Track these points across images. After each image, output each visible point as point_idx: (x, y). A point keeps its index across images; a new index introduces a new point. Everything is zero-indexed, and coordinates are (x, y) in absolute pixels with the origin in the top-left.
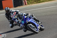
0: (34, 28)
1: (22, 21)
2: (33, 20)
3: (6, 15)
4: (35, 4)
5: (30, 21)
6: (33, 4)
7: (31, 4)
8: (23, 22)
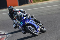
0: (33, 30)
1: (20, 22)
2: (33, 21)
3: (9, 14)
4: (41, 2)
5: (29, 22)
6: (39, 2)
7: (37, 2)
8: (22, 24)
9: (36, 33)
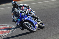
9: (34, 29)
